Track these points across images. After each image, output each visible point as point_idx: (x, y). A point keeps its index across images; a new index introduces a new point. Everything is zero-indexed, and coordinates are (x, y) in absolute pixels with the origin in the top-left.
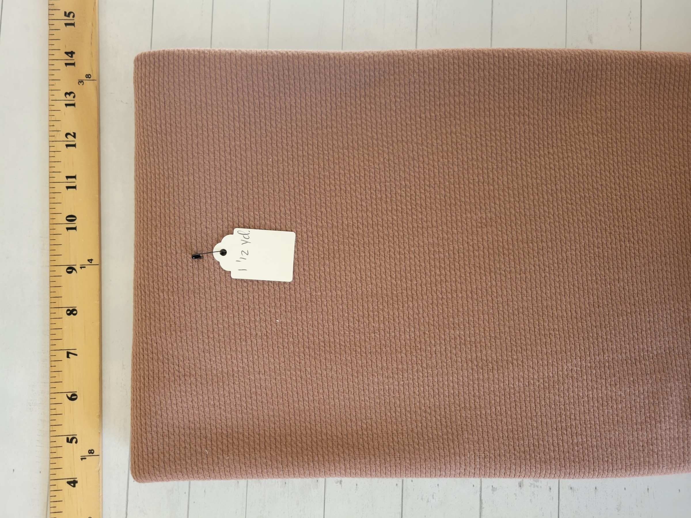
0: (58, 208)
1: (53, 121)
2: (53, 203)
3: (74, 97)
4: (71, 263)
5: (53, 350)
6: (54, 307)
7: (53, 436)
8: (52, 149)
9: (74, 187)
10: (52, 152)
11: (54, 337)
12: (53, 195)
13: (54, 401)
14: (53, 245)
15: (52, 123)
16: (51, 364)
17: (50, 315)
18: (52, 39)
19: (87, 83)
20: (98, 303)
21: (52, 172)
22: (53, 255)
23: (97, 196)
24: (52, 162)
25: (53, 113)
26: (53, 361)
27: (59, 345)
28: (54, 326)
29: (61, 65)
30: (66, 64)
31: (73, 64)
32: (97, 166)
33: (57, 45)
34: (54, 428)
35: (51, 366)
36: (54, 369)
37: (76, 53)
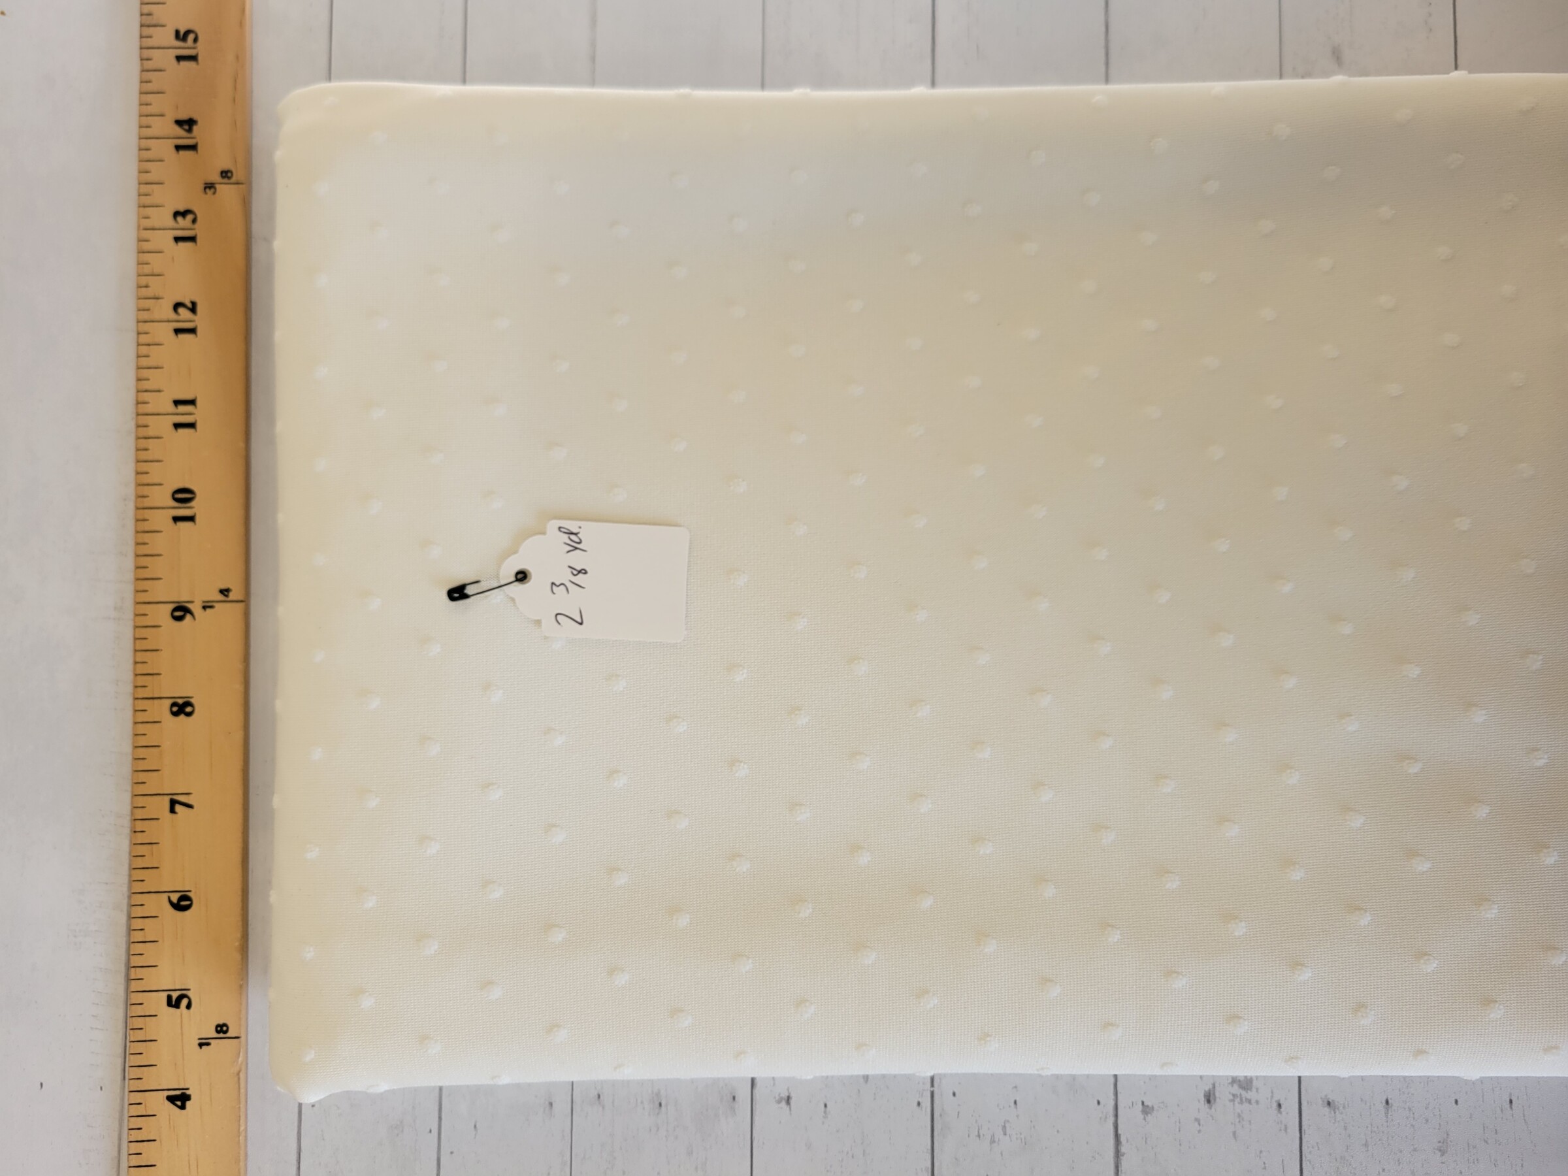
0: (156, 473)
2: (143, 460)
3: (194, 221)
4: (183, 597)
8: (144, 339)
10: (144, 345)
11: (142, 765)
12: (144, 444)
17: (134, 716)
21: (142, 390)
23: (242, 445)
28: (142, 741)
29: (164, 149)
35: (135, 832)
36: (140, 838)
37: (199, 122)
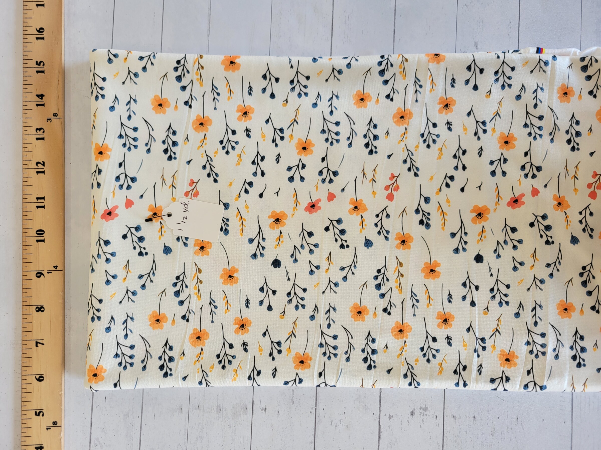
0: (30, 224)
1: (26, 153)
2: (25, 220)
3: (43, 132)
4: (40, 269)
5: (25, 340)
6: (25, 305)
7: (24, 410)
8: (25, 175)
9: (43, 207)
10: (25, 178)
11: (25, 329)
12: (25, 213)
13: (25, 382)
14: (26, 254)
15: (25, 154)
16: (22, 351)
17: (22, 312)
18: (25, 84)
19: (54, 120)
20: (62, 301)
21: (25, 194)
22: (25, 262)
23: (61, 214)
24: (25, 186)
25: (26, 145)
26: (25, 349)
27: (30, 336)
28: (26, 321)
29: (32, 105)
30: (37, 105)
31: (43, 105)
32: (62, 189)
33: (29, 88)
34: (25, 404)
35: (23, 353)
36: (25, 356)
37: (45, 96)
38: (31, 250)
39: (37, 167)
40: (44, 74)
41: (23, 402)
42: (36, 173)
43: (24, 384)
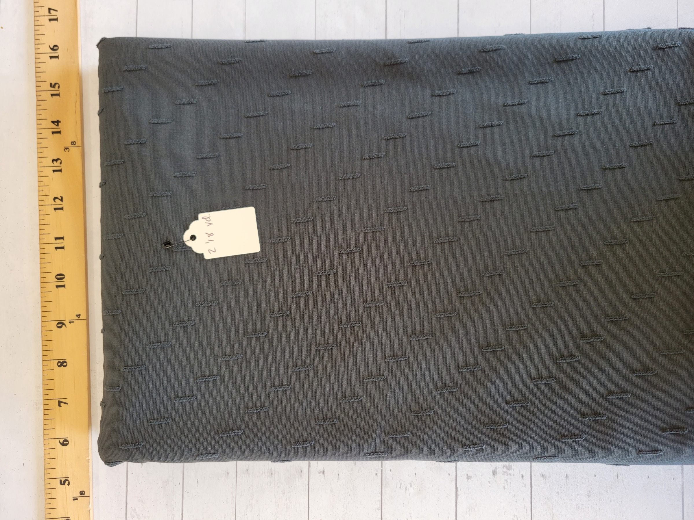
1: (42, 187)
5: (46, 399)
6: (46, 360)
7: (47, 478)
9: (63, 248)
13: (47, 447)
14: (44, 302)
15: (41, 188)
18: (39, 110)
19: (72, 149)
20: (86, 355)
22: (45, 311)
24: (42, 225)
25: (42, 179)
26: (47, 410)
27: (51, 395)
30: (53, 133)
31: (59, 132)
32: (83, 227)
33: (44, 114)
34: (49, 471)
38: (50, 297)
39: (54, 203)
40: (60, 97)
41: (45, 470)
42: (54, 210)
43: (47, 448)
